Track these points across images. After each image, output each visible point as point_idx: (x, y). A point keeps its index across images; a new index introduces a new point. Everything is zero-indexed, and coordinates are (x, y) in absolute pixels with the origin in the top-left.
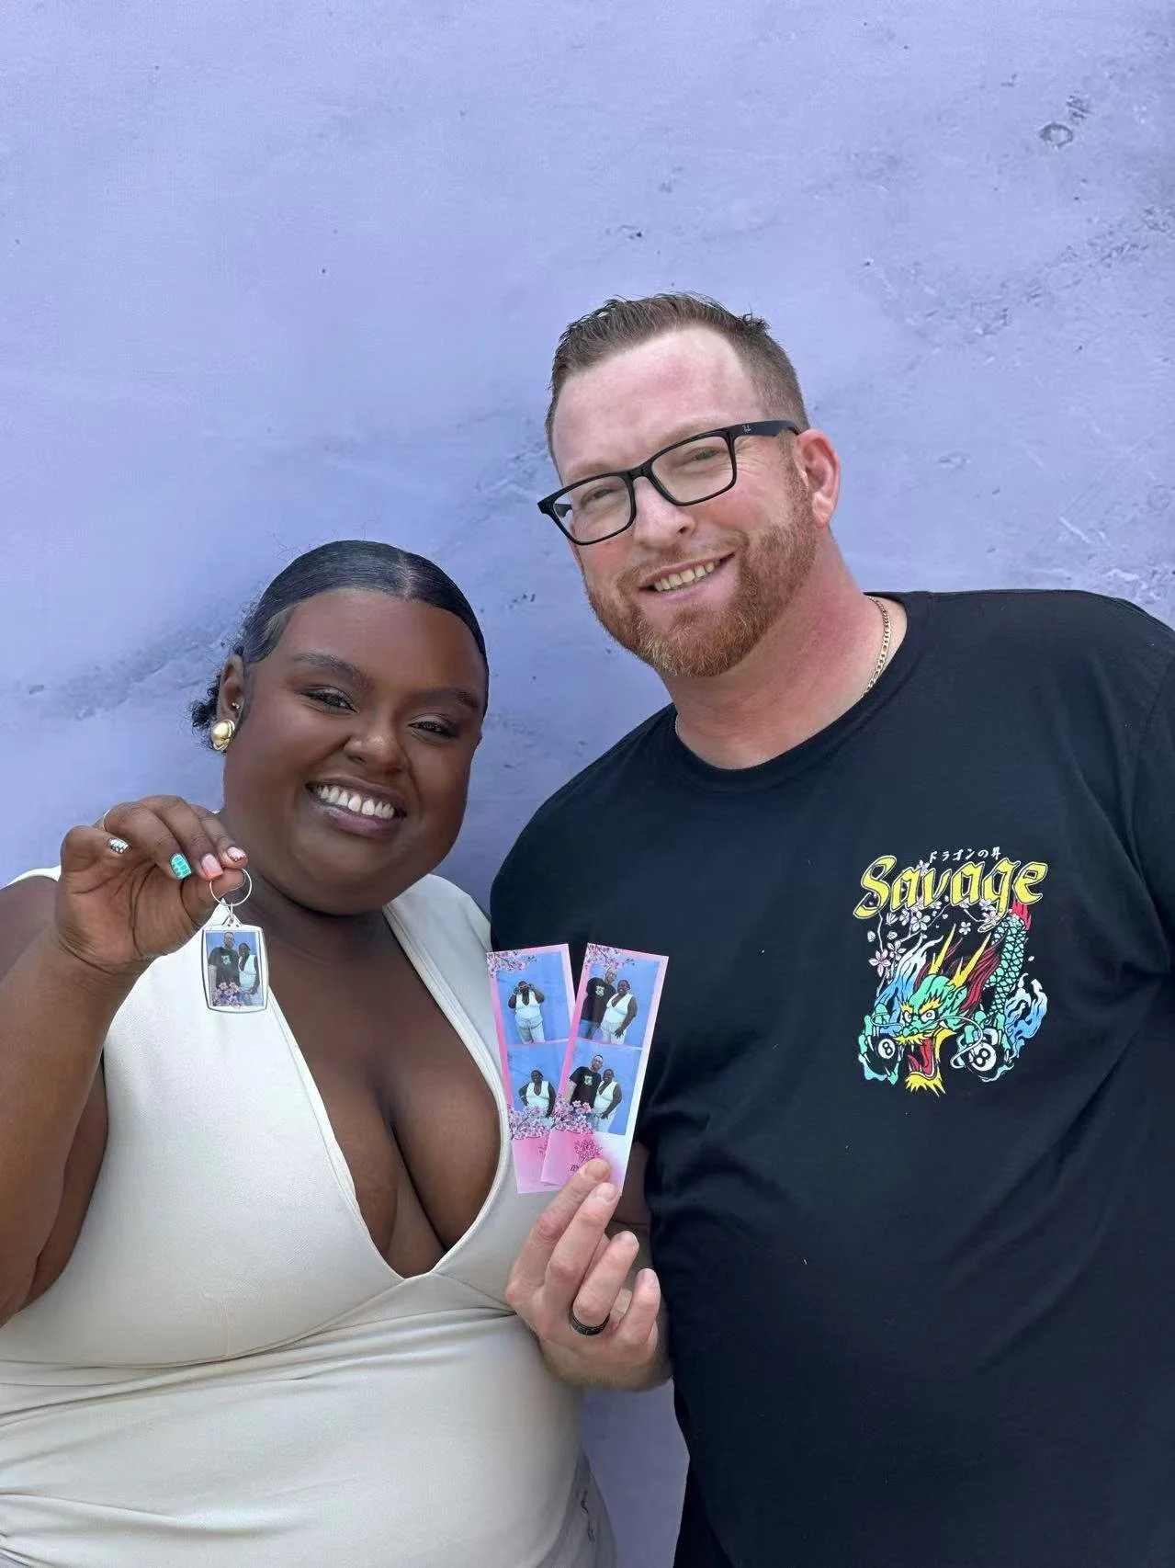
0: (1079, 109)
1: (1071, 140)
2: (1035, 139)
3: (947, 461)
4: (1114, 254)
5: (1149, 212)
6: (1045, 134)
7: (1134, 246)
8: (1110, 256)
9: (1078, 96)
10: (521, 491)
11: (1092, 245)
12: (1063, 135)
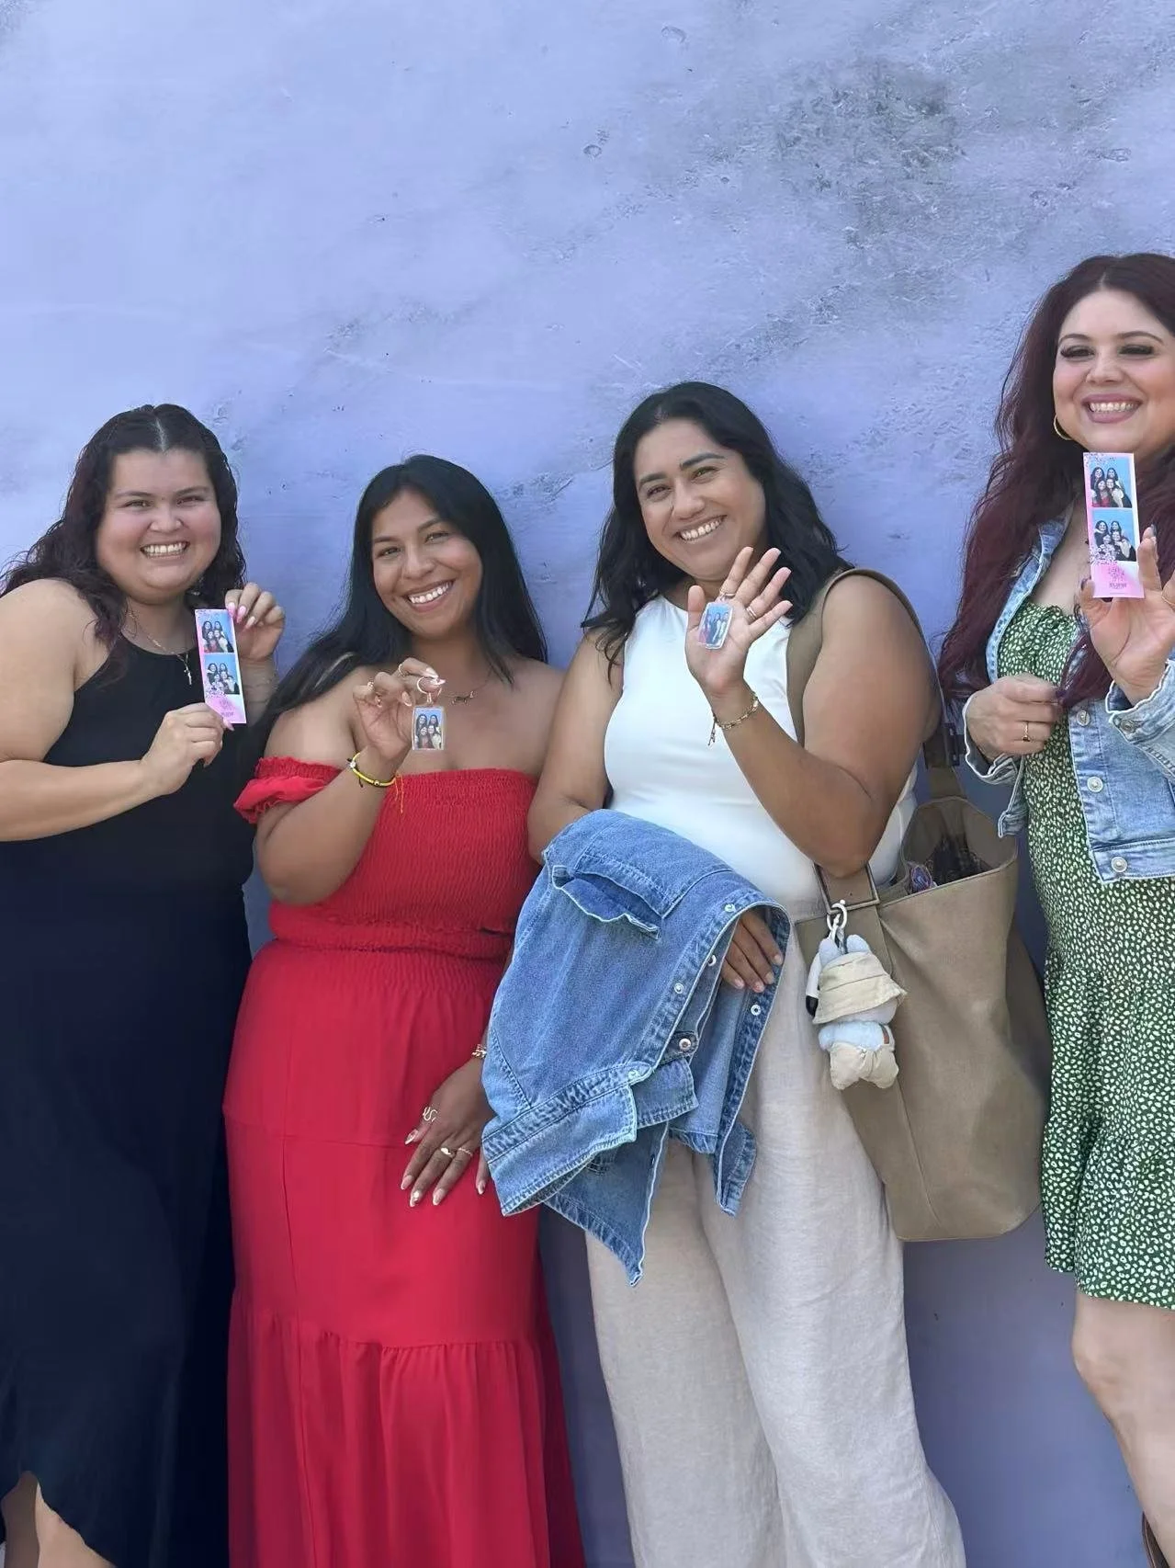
0: (603, 137)
1: (600, 153)
2: (582, 153)
3: (551, 327)
4: (631, 211)
5: (647, 187)
6: (587, 150)
7: (641, 206)
8: (628, 212)
9: (602, 130)
10: (333, 353)
11: (618, 207)
12: (596, 150)
